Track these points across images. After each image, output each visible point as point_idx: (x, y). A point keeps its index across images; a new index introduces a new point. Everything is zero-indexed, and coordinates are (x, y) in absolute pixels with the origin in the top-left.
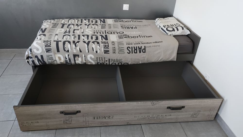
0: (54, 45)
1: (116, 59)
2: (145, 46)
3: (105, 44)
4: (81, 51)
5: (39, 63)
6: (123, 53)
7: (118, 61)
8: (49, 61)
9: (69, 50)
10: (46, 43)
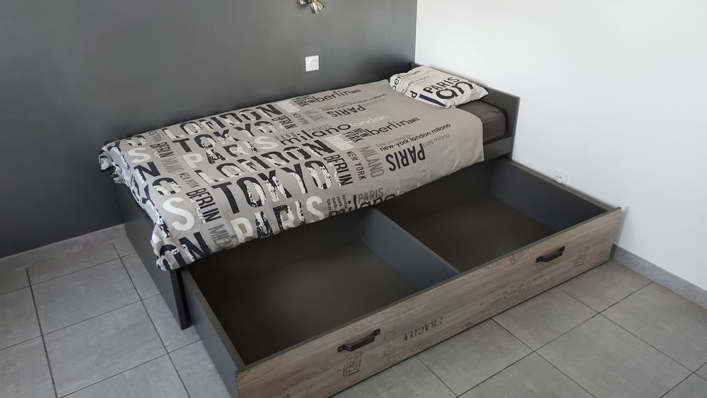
0: (220, 198)
1: (371, 192)
2: (421, 145)
3: (336, 161)
4: (289, 195)
5: (195, 257)
6: (381, 172)
7: (373, 196)
8: (218, 242)
9: (260, 200)
10: (198, 198)
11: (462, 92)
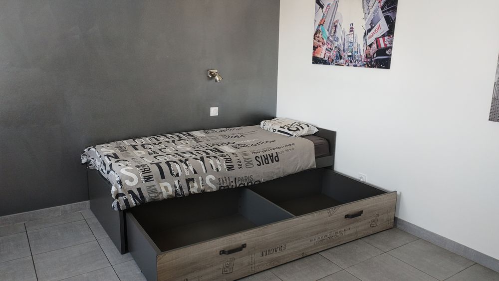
0: (155, 170)
1: (245, 177)
2: (276, 153)
3: (225, 156)
4: (195, 172)
5: (136, 203)
6: (252, 166)
7: (247, 180)
8: (151, 195)
9: (178, 173)
10: (142, 168)
11: (303, 129)
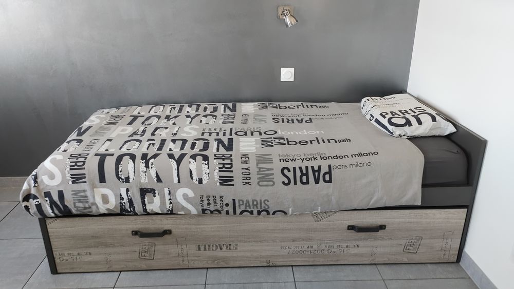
0: (92, 165)
1: (253, 201)
2: (330, 166)
3: (223, 160)
4: (159, 180)
5: (53, 212)
6: (271, 183)
7: (256, 205)
8: (78, 205)
10: (74, 160)
11: (420, 122)
